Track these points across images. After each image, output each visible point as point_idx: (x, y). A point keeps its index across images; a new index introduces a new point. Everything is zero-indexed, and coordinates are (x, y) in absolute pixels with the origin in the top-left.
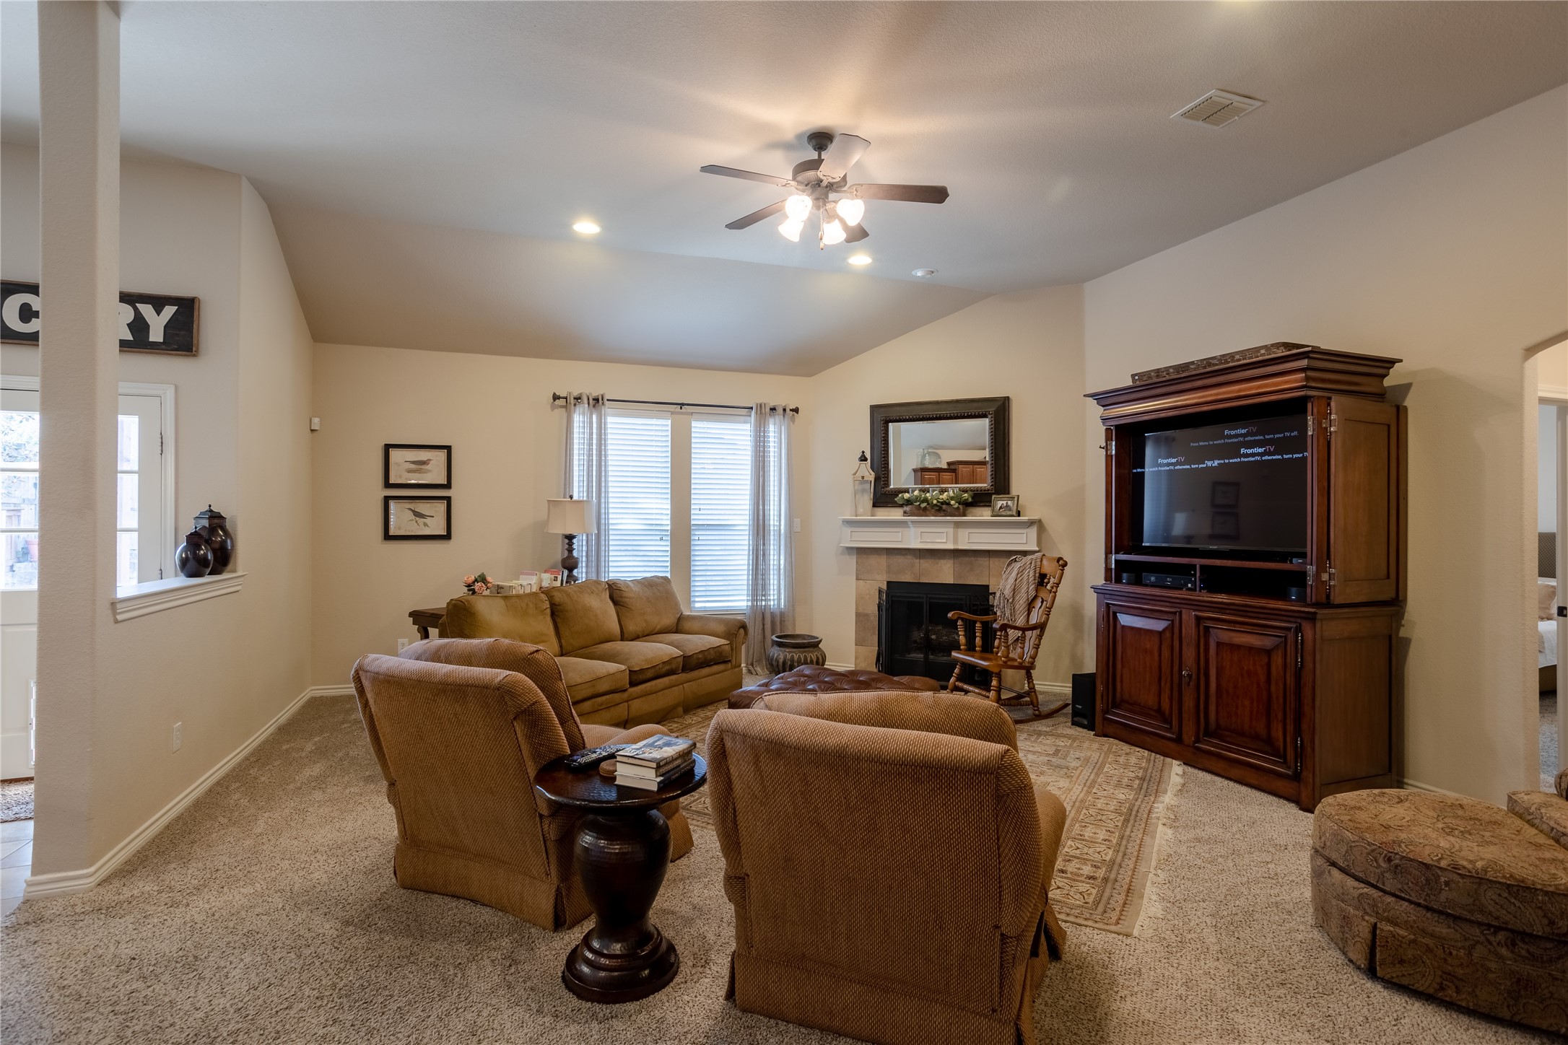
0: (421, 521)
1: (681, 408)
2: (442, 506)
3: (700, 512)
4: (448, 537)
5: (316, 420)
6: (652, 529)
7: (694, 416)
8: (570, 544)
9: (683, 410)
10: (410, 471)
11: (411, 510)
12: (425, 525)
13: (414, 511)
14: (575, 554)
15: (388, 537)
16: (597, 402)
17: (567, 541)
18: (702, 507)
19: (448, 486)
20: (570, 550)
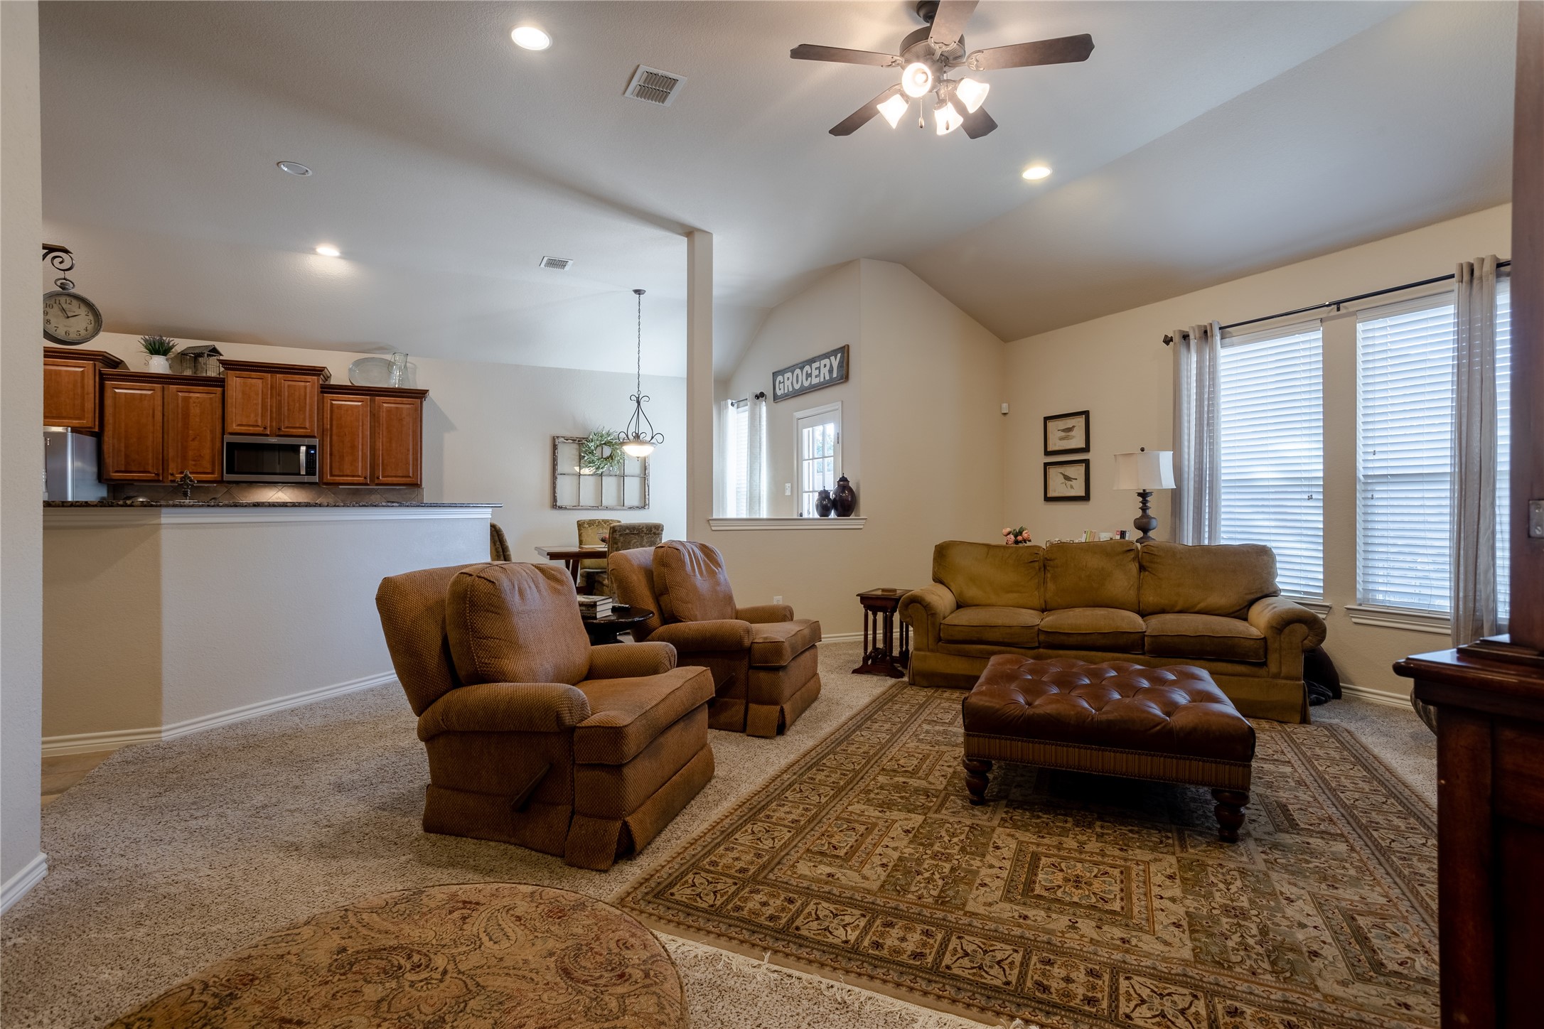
0: (1069, 483)
1: (1338, 309)
2: (1082, 468)
3: (1376, 457)
4: (1086, 498)
5: (1005, 406)
6: (1296, 483)
7: (1360, 315)
8: (1144, 502)
9: (1343, 311)
10: (1061, 439)
11: (1061, 473)
12: (1072, 487)
13: (1064, 475)
14: (1149, 512)
15: (1048, 499)
16: (1205, 334)
17: (1141, 499)
18: (1377, 449)
19: (1086, 449)
20: (1144, 508)
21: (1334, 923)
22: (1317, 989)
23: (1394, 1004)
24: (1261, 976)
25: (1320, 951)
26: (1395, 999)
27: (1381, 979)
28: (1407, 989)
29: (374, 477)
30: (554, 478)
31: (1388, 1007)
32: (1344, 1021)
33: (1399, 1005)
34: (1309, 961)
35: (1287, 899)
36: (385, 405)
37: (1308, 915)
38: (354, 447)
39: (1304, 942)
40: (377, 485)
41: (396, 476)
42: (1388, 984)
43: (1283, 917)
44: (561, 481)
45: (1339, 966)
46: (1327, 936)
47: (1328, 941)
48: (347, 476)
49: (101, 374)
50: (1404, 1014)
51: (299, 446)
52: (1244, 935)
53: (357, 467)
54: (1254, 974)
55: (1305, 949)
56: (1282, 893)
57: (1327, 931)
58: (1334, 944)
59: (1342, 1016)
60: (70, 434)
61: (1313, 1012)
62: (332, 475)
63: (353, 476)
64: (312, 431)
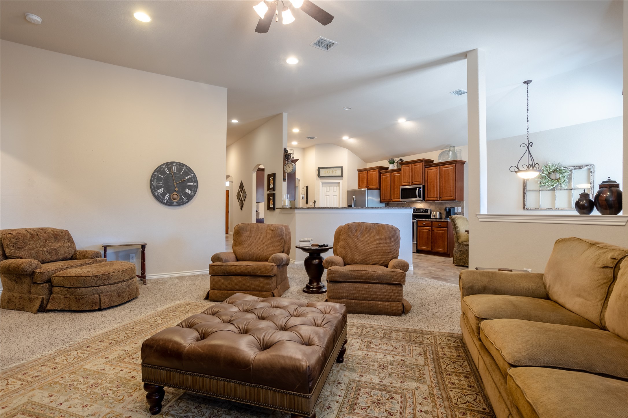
21: (57, 413)
22: (39, 389)
23: (9, 405)
24: (59, 379)
25: (50, 398)
26: (9, 407)
27: (19, 408)
28: (7, 413)
29: (440, 197)
30: (524, 193)
31: (10, 402)
32: (22, 389)
33: (7, 406)
34: (49, 393)
35: (86, 406)
36: (444, 169)
37: (70, 407)
38: (434, 186)
39: (58, 396)
40: (442, 200)
41: (447, 197)
42: (15, 409)
43: (77, 398)
44: (528, 194)
45: (38, 400)
46: (53, 405)
47: (51, 403)
48: (432, 197)
49: (380, 172)
50: (3, 405)
51: (417, 188)
52: (80, 383)
53: (435, 194)
54: (62, 377)
55: (56, 394)
56: (91, 405)
57: (55, 407)
58: (48, 405)
59: (24, 389)
60: (366, 190)
61: (34, 383)
62: (428, 198)
63: (434, 197)
64: (421, 182)
